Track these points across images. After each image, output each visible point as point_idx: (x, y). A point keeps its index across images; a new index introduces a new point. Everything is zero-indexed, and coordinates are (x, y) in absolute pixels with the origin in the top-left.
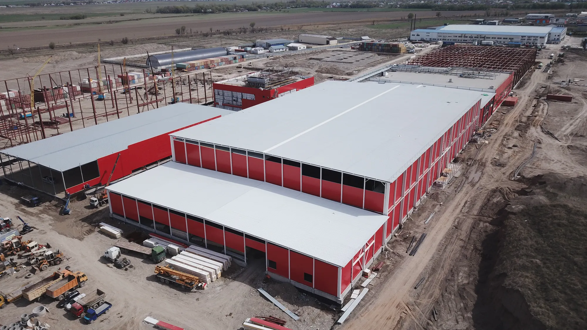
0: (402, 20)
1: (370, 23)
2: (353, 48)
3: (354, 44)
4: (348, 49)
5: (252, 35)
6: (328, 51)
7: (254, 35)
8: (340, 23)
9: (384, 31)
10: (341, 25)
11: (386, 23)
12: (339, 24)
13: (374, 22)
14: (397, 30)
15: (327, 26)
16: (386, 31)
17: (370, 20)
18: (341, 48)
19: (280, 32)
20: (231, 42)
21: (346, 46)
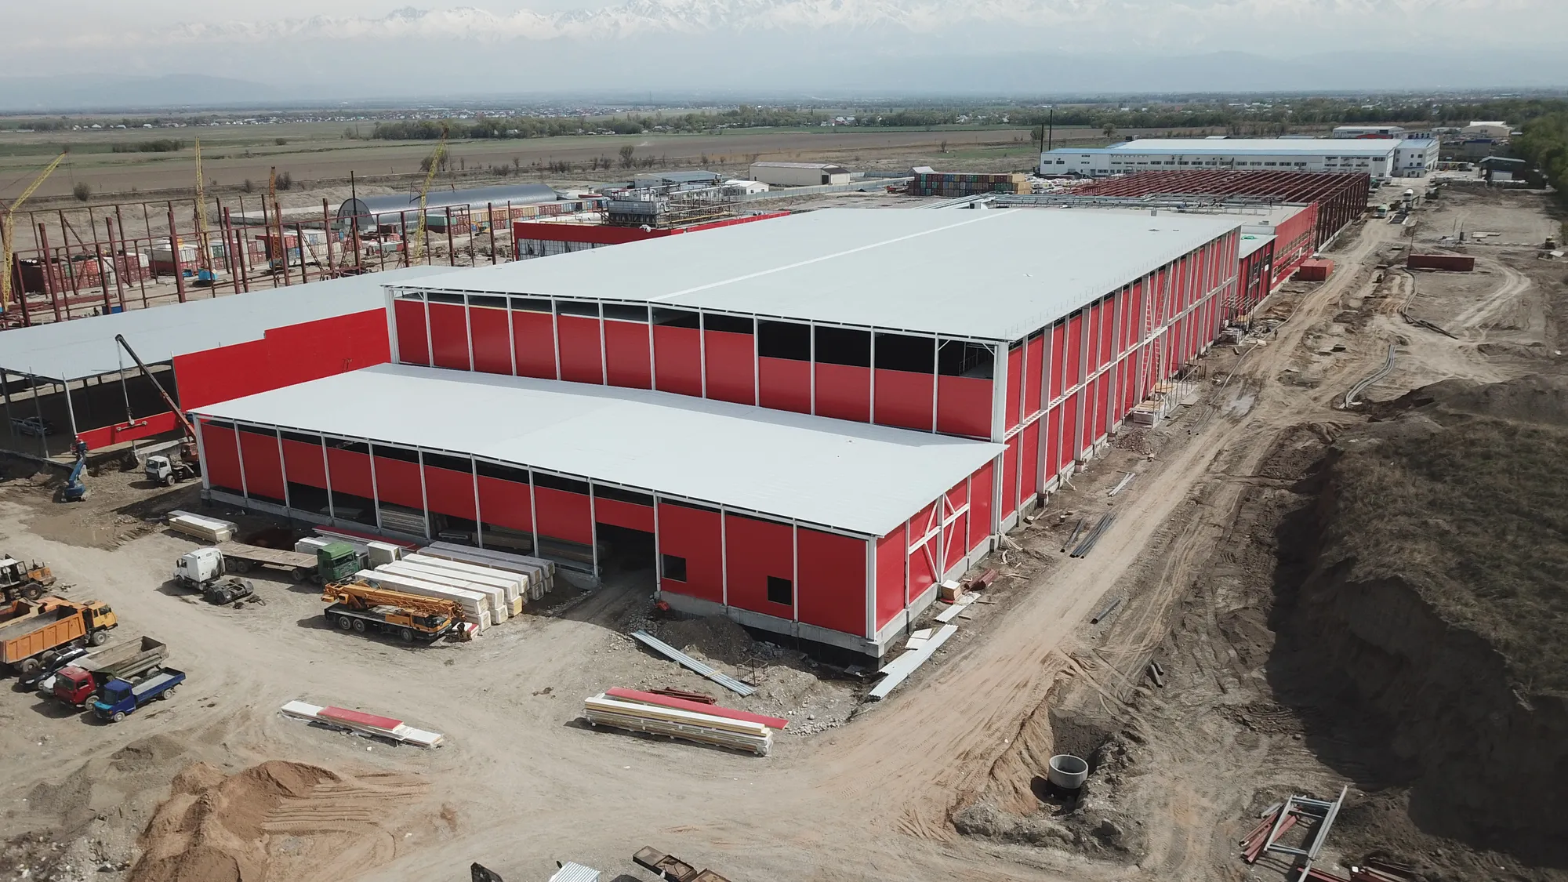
0: (1015, 143)
1: (935, 149)
2: (892, 191)
3: (895, 183)
4: (880, 193)
5: (625, 171)
6: (827, 198)
7: (630, 172)
8: (857, 150)
9: (971, 161)
10: (860, 153)
11: (977, 148)
12: (852, 151)
13: (943, 145)
14: (1006, 160)
15: (821, 155)
16: (977, 162)
17: (933, 143)
18: (861, 190)
19: (699, 166)
20: (568, 185)
21: (874, 188)
